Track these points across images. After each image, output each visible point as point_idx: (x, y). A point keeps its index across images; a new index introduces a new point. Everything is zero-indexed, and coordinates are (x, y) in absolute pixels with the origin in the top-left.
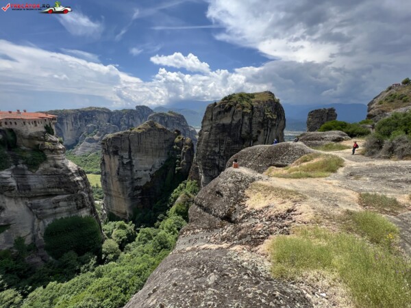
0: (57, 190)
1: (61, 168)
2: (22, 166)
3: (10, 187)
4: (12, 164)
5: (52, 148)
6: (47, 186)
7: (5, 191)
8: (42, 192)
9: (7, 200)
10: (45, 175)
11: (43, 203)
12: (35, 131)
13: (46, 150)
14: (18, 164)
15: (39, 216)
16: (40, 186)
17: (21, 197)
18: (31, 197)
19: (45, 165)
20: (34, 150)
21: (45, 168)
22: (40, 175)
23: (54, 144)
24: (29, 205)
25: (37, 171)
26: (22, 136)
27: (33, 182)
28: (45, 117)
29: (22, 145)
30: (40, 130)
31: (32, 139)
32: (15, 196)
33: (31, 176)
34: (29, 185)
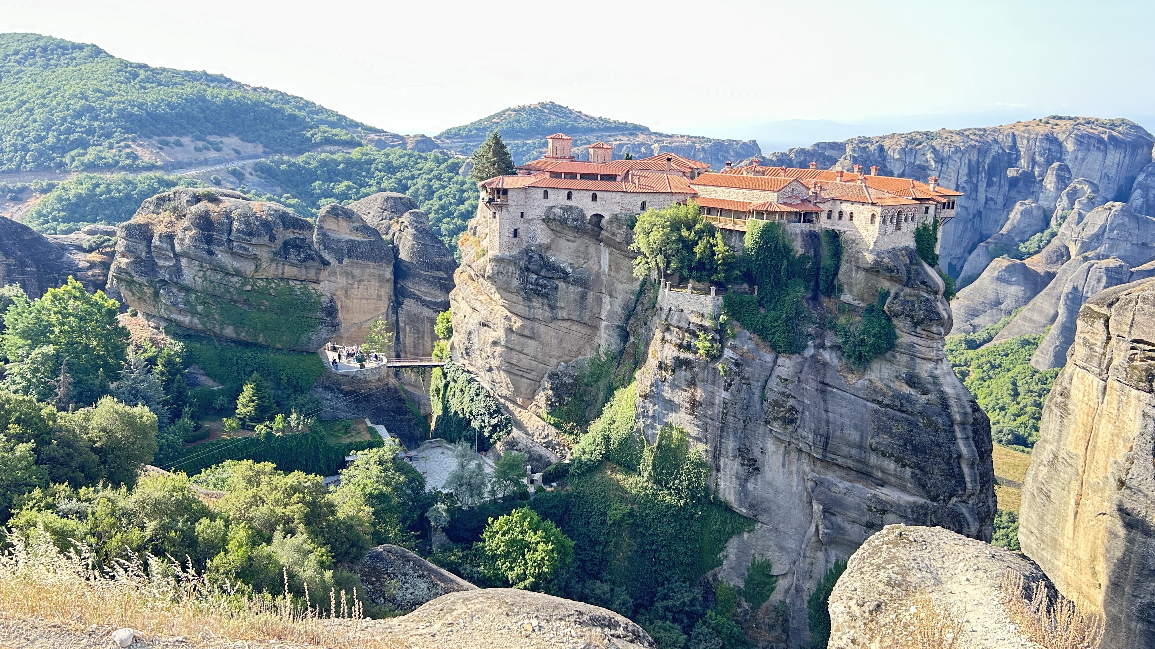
0: (891, 466)
1: (925, 393)
2: (827, 356)
3: (790, 410)
4: (810, 343)
5: (921, 314)
6: (870, 441)
7: (775, 419)
8: (850, 457)
9: (770, 446)
10: (874, 401)
11: (845, 494)
12: (890, 247)
13: (903, 316)
14: (822, 346)
15: (821, 532)
16: (854, 436)
17: (800, 451)
18: (821, 461)
19: (883, 369)
20: (870, 310)
21: (881, 379)
22: (863, 398)
23: (928, 300)
24: (810, 484)
25: (860, 382)
26: (855, 259)
27: (841, 416)
28: (928, 199)
29: (845, 287)
30: (902, 245)
31: (878, 271)
32: (790, 443)
33: (840, 392)
34: (828, 422)
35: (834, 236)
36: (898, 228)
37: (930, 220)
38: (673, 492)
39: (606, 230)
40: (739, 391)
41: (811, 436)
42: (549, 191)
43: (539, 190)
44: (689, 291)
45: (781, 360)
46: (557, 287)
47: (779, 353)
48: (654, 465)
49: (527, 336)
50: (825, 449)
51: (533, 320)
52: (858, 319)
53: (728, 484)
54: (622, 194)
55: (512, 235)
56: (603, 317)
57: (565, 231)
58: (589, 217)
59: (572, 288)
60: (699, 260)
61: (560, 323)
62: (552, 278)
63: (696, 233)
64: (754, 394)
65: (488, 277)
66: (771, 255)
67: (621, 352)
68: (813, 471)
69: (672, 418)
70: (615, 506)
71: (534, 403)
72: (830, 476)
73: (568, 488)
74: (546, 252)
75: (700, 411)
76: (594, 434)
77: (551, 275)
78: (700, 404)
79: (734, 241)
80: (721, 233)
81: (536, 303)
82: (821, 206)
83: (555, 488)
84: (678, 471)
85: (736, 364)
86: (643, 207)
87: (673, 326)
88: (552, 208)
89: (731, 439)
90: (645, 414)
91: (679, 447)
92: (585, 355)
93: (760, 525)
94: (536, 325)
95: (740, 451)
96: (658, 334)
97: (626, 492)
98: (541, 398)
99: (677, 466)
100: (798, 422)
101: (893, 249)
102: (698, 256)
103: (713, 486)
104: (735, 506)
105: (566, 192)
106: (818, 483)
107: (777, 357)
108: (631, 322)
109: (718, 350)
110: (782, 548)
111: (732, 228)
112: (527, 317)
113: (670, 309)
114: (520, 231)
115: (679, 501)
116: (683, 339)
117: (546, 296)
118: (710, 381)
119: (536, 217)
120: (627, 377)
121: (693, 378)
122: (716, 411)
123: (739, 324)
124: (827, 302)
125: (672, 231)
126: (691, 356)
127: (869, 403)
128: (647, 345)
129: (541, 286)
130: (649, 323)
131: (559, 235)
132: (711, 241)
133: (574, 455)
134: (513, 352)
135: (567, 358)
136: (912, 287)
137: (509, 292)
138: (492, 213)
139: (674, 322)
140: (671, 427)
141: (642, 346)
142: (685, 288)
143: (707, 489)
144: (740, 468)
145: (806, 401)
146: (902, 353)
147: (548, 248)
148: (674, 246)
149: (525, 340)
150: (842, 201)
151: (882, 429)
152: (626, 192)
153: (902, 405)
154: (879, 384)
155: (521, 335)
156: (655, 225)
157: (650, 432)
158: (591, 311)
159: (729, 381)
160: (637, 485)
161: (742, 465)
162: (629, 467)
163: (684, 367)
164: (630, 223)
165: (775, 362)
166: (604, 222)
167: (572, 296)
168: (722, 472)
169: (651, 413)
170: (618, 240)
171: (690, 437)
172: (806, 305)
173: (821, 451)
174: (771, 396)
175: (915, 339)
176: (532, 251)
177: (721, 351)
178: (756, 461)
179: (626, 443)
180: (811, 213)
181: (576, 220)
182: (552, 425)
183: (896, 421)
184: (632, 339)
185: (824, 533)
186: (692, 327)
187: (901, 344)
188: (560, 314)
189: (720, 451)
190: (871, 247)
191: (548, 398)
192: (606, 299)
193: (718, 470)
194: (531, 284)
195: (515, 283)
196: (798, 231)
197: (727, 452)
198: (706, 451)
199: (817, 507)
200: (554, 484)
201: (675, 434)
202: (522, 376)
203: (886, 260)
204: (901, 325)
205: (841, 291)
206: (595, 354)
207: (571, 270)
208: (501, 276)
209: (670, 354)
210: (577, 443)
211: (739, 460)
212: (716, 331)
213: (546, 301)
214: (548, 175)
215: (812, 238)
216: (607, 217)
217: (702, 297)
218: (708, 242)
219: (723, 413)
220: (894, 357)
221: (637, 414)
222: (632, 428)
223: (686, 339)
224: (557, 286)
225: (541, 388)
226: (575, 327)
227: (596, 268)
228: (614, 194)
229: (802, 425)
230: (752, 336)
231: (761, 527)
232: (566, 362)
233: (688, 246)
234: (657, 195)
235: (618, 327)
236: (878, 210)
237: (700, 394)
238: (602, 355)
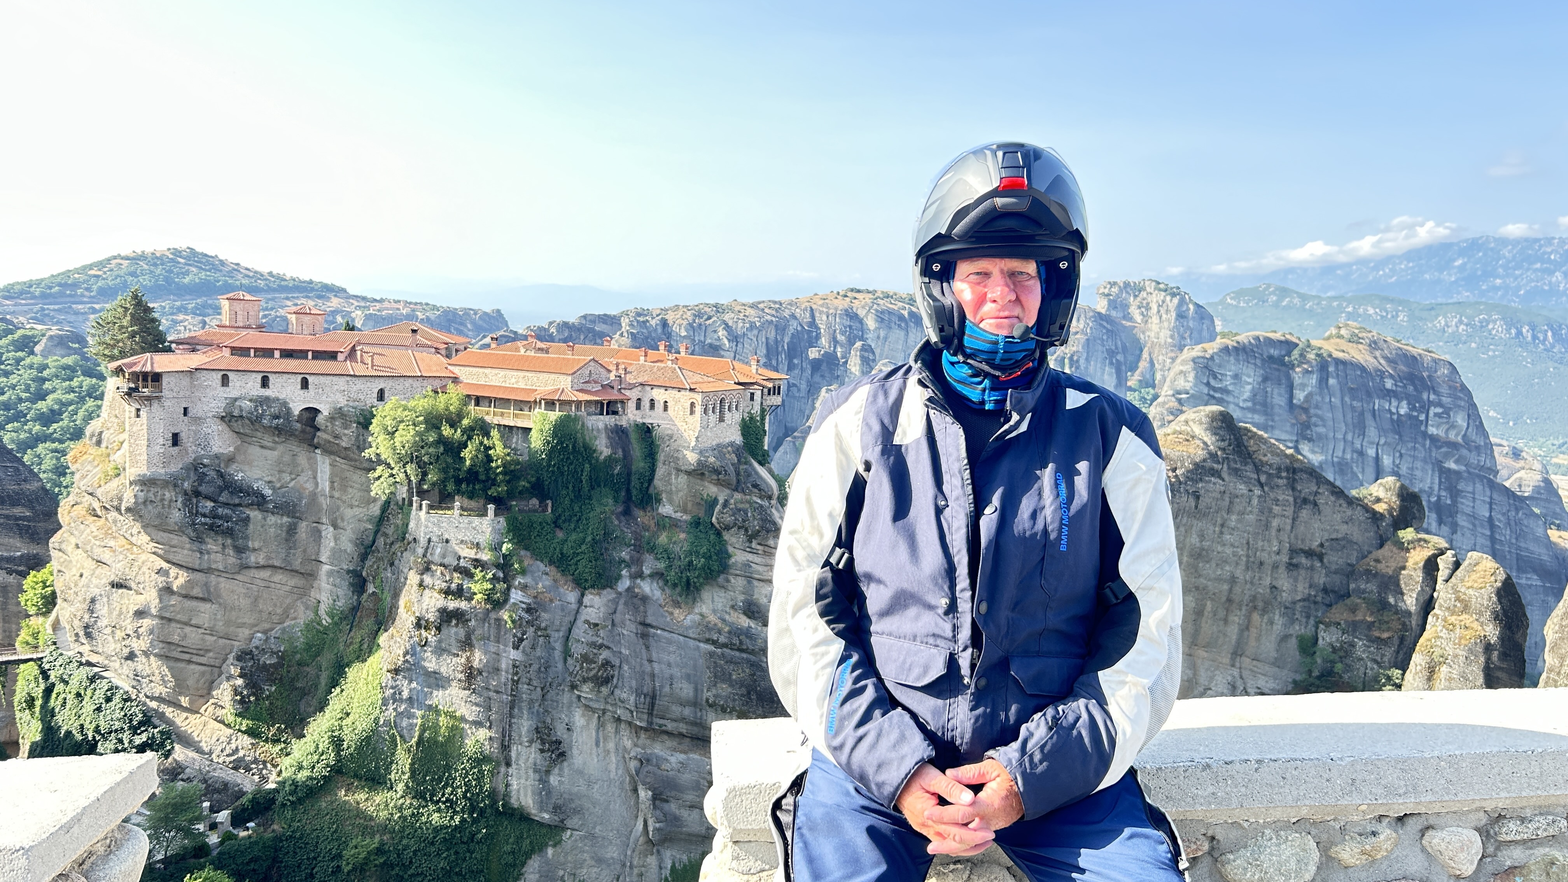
2: (647, 587)
3: (603, 665)
4: (624, 572)
5: (756, 525)
6: (706, 694)
7: (585, 680)
8: (683, 719)
9: (579, 718)
10: (707, 641)
11: (679, 771)
12: (714, 443)
13: (735, 529)
14: (640, 575)
15: (651, 829)
16: (686, 690)
17: (618, 720)
18: (646, 730)
19: (716, 599)
20: (696, 523)
21: (714, 611)
22: (694, 639)
23: (761, 506)
24: (633, 765)
25: (689, 617)
26: (674, 459)
27: (669, 665)
28: (753, 384)
29: (664, 495)
30: (727, 440)
31: (703, 474)
32: (604, 711)
33: (666, 634)
34: (653, 676)
35: (646, 431)
36: (721, 420)
37: (757, 409)
38: (443, 807)
39: (325, 431)
40: (533, 648)
41: (632, 698)
42: (230, 374)
43: (213, 373)
44: (457, 512)
45: (588, 598)
46: (247, 520)
47: (585, 589)
48: (413, 771)
49: (197, 598)
50: (650, 714)
51: (208, 571)
52: (683, 536)
53: (523, 781)
54: (348, 378)
55: (170, 442)
56: (323, 559)
57: (259, 434)
58: (296, 413)
59: (272, 519)
60: (470, 470)
61: (253, 573)
62: (240, 505)
63: (464, 432)
64: (554, 649)
65: (128, 510)
66: (568, 458)
67: (355, 609)
68: (636, 745)
69: (439, 698)
70: (354, 842)
71: (212, 701)
72: (658, 749)
73: (275, 827)
74: (227, 466)
75: (479, 681)
76: (316, 737)
77: (237, 501)
78: (480, 673)
79: (516, 440)
80: (499, 431)
81: (212, 545)
82: (628, 393)
83: (254, 831)
84: (450, 775)
85: (529, 610)
86: (381, 396)
87: (436, 564)
88: (236, 400)
89: (525, 716)
90: (396, 698)
91: (449, 739)
92: (295, 618)
93: (569, 832)
94: (213, 578)
95: (538, 732)
96: (413, 578)
97: (371, 818)
98: (224, 694)
99: (448, 768)
100: (615, 680)
101: (718, 445)
102: (468, 463)
103: (501, 788)
104: (533, 812)
105: (259, 377)
106: (644, 761)
107: (583, 595)
108: (368, 563)
109: (501, 592)
110: (600, 861)
111: (512, 424)
112: (197, 567)
113: (429, 541)
114: (183, 436)
115: (452, 818)
116: (451, 581)
117: (229, 533)
118: (492, 638)
119: (210, 415)
120: (365, 646)
121: (468, 637)
122: (503, 680)
123: (528, 554)
124: (642, 517)
125: (427, 430)
126: (463, 605)
127: (702, 645)
128: (396, 595)
129: (220, 517)
130: (397, 562)
131: (249, 439)
132: (486, 442)
133: (284, 774)
134: (173, 625)
135: (267, 626)
136: (743, 492)
137: (164, 531)
138: (133, 410)
139: (436, 558)
140: (437, 712)
141: (387, 597)
142: (449, 509)
143: (493, 794)
144: (539, 756)
145: (623, 651)
146: (737, 575)
147: (231, 460)
148: (431, 450)
149: (194, 603)
150: (653, 387)
151: (720, 676)
152: (355, 376)
153: (741, 643)
154: (712, 619)
155: (186, 596)
156: (402, 421)
157: (405, 723)
158: (305, 551)
159: (519, 635)
160: (387, 805)
161: (542, 751)
162: (373, 780)
163: (454, 622)
164: (362, 420)
165: (580, 602)
166: (320, 419)
167: (272, 530)
168: (514, 766)
169: (405, 695)
170: (344, 444)
171: (466, 721)
172: (616, 522)
173: (645, 717)
174: (578, 650)
175: (751, 557)
176: (205, 466)
177: (507, 593)
178: (560, 743)
179: (368, 744)
180: (616, 402)
181: (277, 417)
182: (244, 732)
183: (736, 663)
184: (371, 589)
185: (655, 829)
186: (462, 563)
187: (735, 564)
188: (253, 559)
189: (510, 736)
190: (693, 444)
191: (236, 692)
192: (328, 532)
193: (508, 764)
194: (204, 516)
195: (176, 515)
196: (601, 425)
197: (520, 736)
198: (491, 738)
199: (644, 794)
200: (251, 824)
201: (443, 720)
202: (189, 662)
203: (712, 460)
204: (734, 540)
205: (659, 501)
206: (312, 616)
207: (270, 492)
208: (150, 507)
209: (432, 604)
210: (288, 754)
211: (537, 745)
212: (498, 566)
213: (229, 541)
214: (227, 352)
215: (619, 434)
216: (325, 411)
217: (476, 521)
218: (481, 443)
219: (512, 679)
220: (728, 581)
221: (384, 699)
222: (376, 720)
223: (456, 581)
224: (248, 517)
225: (223, 676)
226: (278, 577)
227: (309, 486)
228: (335, 379)
229: (620, 684)
230: (548, 569)
231: (571, 836)
232: (265, 632)
233: (453, 449)
234: (402, 380)
235: (349, 572)
236: (698, 398)
237: (478, 658)
238: (324, 616)
